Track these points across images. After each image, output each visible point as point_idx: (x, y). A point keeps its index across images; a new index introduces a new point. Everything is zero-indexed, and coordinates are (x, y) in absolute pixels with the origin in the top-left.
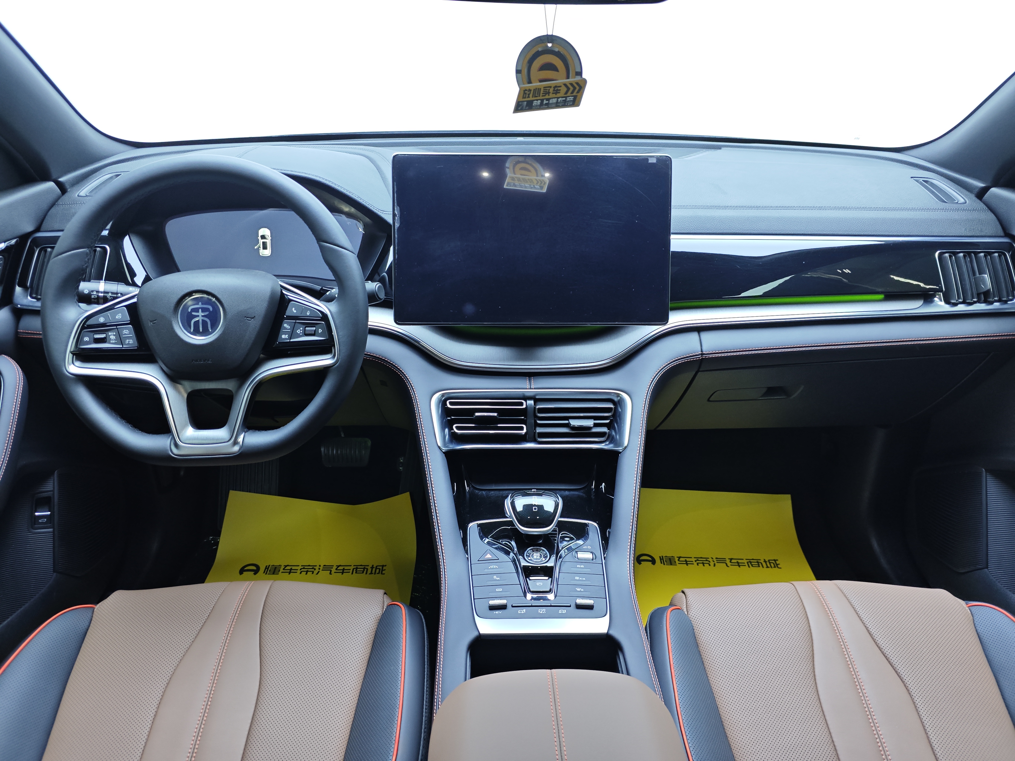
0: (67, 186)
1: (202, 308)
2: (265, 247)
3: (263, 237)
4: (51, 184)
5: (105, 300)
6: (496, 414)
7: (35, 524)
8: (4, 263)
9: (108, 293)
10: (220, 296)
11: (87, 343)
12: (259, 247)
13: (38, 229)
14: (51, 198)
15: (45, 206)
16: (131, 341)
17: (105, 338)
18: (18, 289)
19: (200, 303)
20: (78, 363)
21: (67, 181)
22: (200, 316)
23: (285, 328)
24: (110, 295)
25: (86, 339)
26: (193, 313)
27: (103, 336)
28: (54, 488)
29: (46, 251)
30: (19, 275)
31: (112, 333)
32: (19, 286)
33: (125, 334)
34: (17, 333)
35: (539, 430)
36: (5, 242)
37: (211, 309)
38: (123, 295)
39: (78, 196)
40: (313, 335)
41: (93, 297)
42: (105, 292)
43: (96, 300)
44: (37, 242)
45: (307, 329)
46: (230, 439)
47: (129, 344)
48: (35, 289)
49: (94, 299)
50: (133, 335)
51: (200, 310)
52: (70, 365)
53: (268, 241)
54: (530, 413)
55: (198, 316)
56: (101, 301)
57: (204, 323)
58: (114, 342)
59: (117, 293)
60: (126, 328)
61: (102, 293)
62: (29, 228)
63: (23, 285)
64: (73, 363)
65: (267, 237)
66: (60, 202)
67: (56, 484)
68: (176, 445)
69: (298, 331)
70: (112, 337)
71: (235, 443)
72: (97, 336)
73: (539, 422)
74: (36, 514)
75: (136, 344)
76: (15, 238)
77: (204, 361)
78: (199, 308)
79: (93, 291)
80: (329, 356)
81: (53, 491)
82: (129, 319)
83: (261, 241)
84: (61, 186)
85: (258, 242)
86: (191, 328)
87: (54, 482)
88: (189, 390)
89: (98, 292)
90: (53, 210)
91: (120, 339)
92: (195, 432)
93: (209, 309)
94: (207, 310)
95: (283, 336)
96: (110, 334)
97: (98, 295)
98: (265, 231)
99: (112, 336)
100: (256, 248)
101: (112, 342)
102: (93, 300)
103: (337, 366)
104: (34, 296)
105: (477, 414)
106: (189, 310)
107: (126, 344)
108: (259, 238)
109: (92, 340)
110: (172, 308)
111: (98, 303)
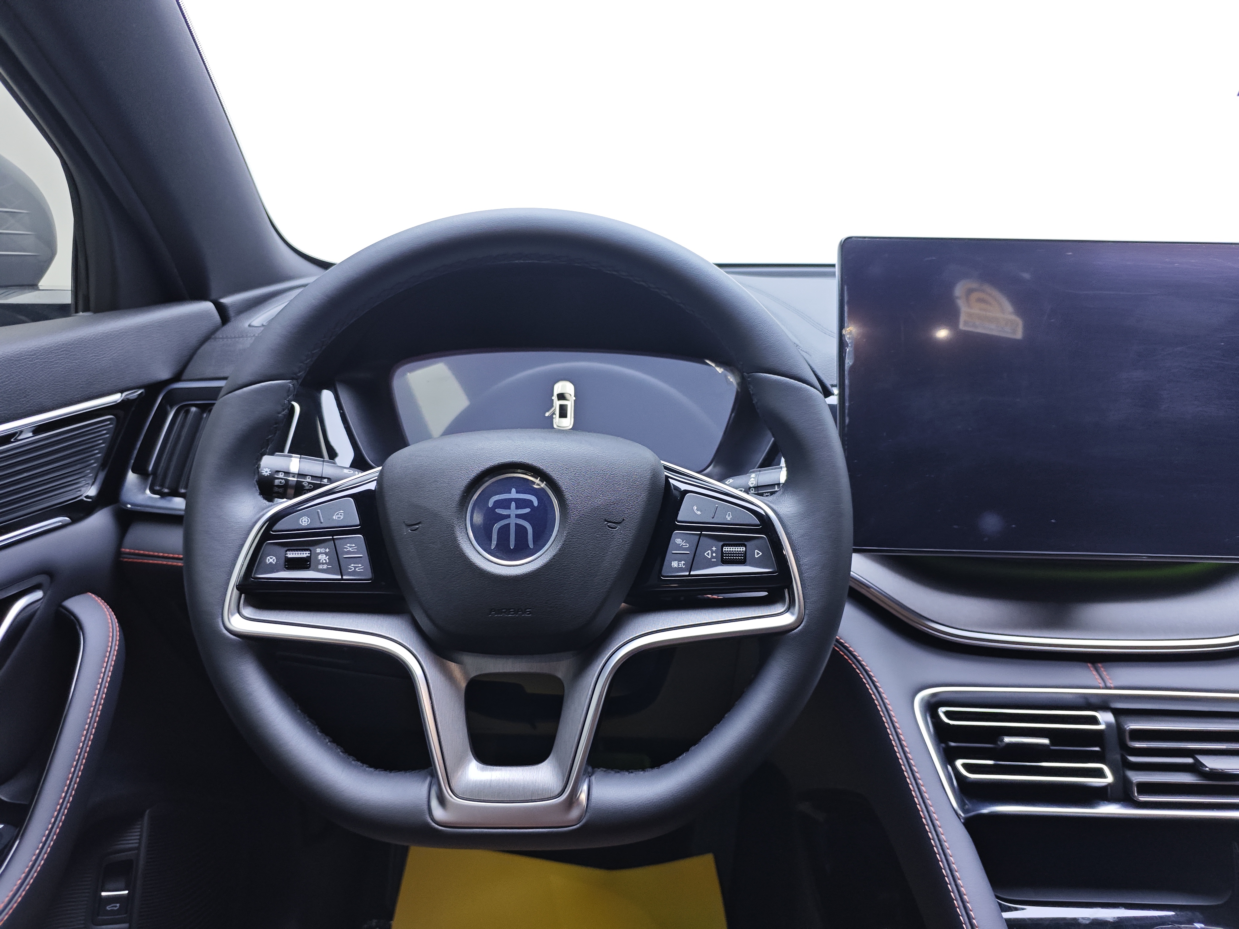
0: (232, 313)
1: (516, 500)
2: (563, 413)
3: (561, 397)
4: (208, 306)
5: (299, 489)
6: (1046, 741)
7: (98, 915)
8: (117, 426)
9: (304, 476)
10: (555, 475)
11: (273, 568)
12: (554, 414)
13: (178, 377)
14: (204, 328)
15: (194, 340)
16: (359, 568)
17: (308, 559)
18: (131, 477)
19: (514, 490)
20: (248, 611)
21: (233, 304)
22: (513, 516)
23: (679, 547)
24: (309, 479)
25: (271, 560)
26: (498, 511)
27: (305, 554)
28: (140, 843)
29: (187, 412)
30: (136, 452)
31: (323, 550)
32: (133, 472)
33: (349, 552)
34: (118, 553)
35: (1137, 777)
36: (122, 392)
37: (536, 503)
38: (331, 481)
39: (249, 326)
40: (743, 562)
41: (277, 482)
42: (300, 475)
43: (281, 490)
44: (171, 399)
45: (726, 549)
46: (563, 791)
47: (354, 573)
48: (160, 477)
49: (278, 486)
50: (363, 554)
51: (513, 504)
52: (232, 615)
53: (570, 404)
54: (1112, 741)
55: (508, 516)
56: (291, 492)
57: (521, 530)
58: (325, 567)
59: (322, 478)
60: (351, 541)
61: (294, 475)
62: (164, 374)
63: (140, 470)
64: (239, 612)
65: (567, 396)
66: (219, 334)
67: (145, 835)
68: (442, 801)
69: (708, 554)
70: (323, 558)
71: (572, 800)
72: (291, 555)
73: (1133, 759)
74: (103, 894)
75: (369, 575)
76: (139, 388)
77: (516, 612)
78: (511, 500)
79: (278, 472)
80: (779, 608)
81: (138, 848)
82: (358, 522)
83: (557, 403)
84: (221, 309)
85: (551, 405)
86: (490, 540)
87: (141, 832)
88: (473, 674)
89: (287, 473)
90: (206, 346)
91: (338, 564)
92: (482, 770)
93: (531, 502)
94: (528, 503)
95: (675, 564)
96: (318, 550)
97: (287, 481)
98: (566, 387)
99: (322, 555)
100: (547, 414)
101: (320, 567)
102: (276, 489)
103: (801, 631)
104: (157, 488)
105: (1007, 740)
106: (490, 505)
107: (349, 574)
108: (555, 398)
109: (282, 561)
110: (457, 498)
111: (283, 495)
